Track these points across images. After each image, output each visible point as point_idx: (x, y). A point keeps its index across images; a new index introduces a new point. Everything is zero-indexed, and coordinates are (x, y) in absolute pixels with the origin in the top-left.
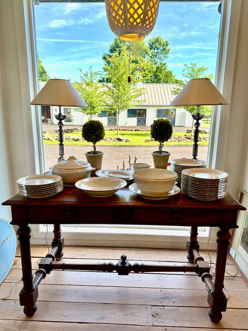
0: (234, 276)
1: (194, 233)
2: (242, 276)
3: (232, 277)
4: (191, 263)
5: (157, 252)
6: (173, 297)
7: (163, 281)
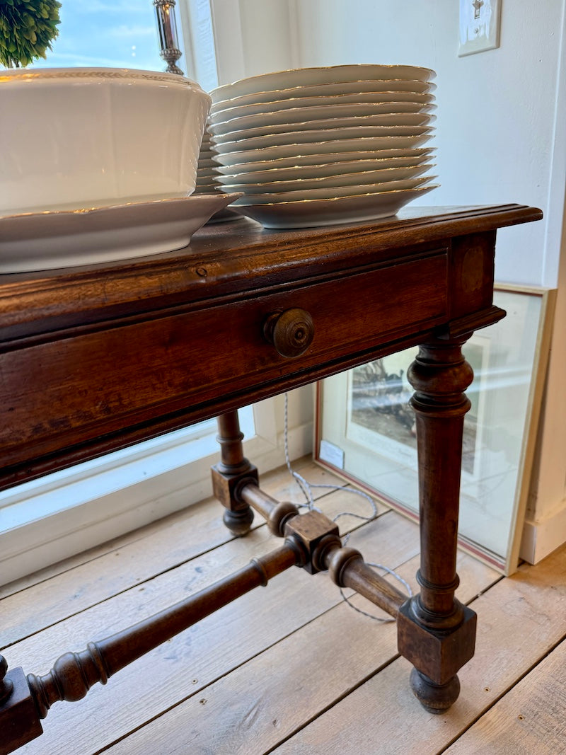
0: (376, 518)
1: (232, 436)
2: (392, 507)
3: (371, 524)
4: (243, 536)
5: (112, 555)
6: (259, 701)
7: (187, 654)
